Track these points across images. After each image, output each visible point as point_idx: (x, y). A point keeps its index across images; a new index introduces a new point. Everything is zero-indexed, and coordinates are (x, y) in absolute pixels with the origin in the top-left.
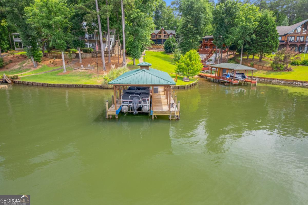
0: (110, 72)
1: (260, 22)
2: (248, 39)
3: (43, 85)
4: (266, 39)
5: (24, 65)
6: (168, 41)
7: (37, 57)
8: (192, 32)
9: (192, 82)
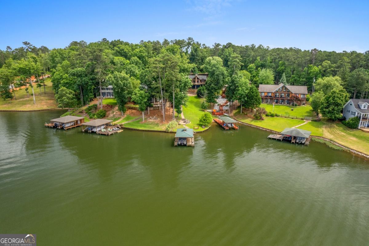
0: (169, 124)
1: (250, 90)
2: (243, 100)
5: (115, 113)
9: (206, 128)
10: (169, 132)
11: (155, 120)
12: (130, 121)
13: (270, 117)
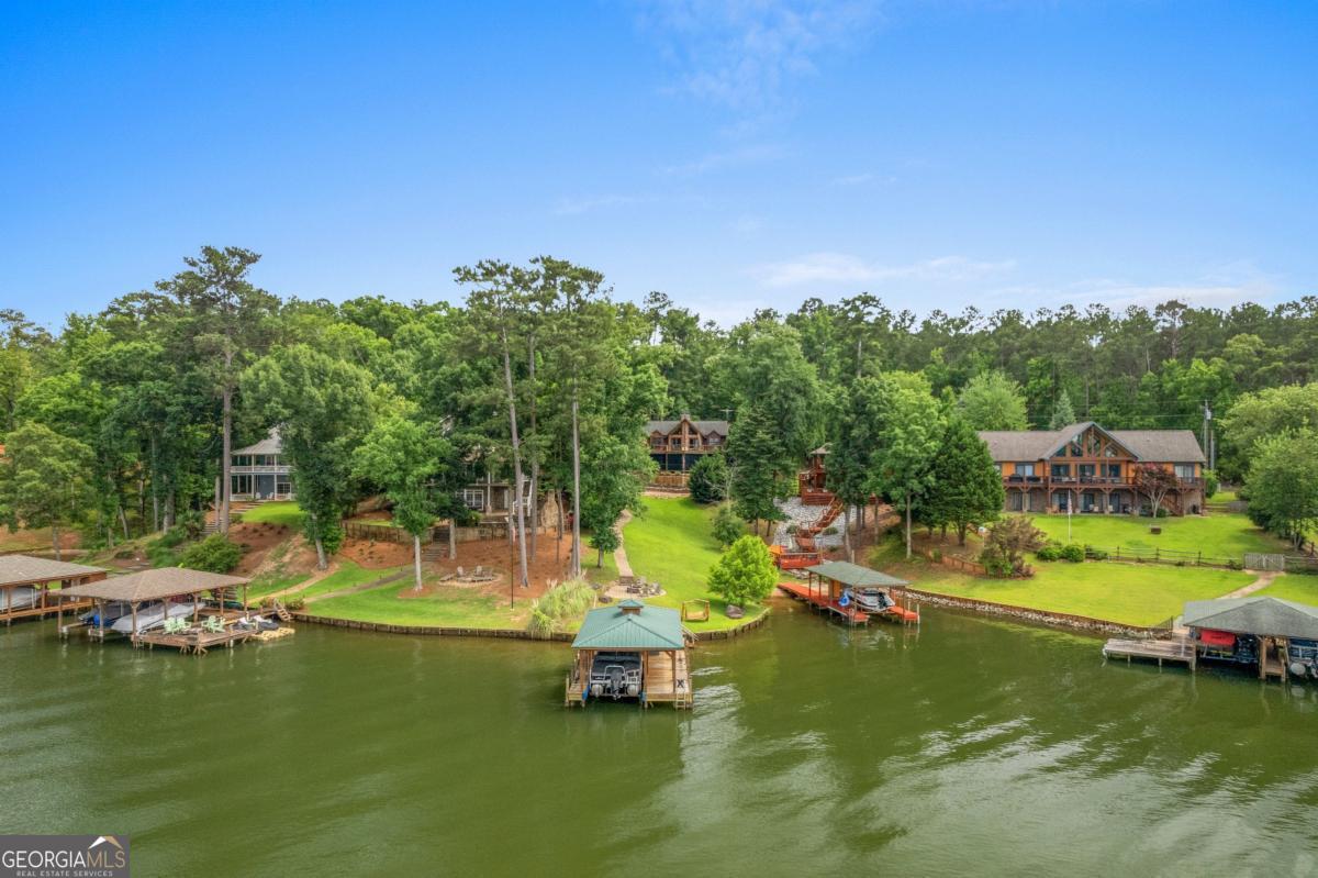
0: (546, 597)
1: (947, 439)
2: (914, 484)
3: (378, 629)
4: (962, 488)
5: (287, 559)
6: (701, 468)
7: (331, 540)
8: (770, 451)
9: (748, 620)
10: (548, 634)
11: (476, 584)
12: (346, 590)
13: (1058, 563)
